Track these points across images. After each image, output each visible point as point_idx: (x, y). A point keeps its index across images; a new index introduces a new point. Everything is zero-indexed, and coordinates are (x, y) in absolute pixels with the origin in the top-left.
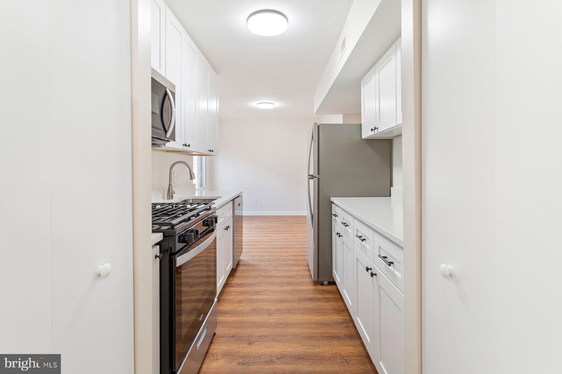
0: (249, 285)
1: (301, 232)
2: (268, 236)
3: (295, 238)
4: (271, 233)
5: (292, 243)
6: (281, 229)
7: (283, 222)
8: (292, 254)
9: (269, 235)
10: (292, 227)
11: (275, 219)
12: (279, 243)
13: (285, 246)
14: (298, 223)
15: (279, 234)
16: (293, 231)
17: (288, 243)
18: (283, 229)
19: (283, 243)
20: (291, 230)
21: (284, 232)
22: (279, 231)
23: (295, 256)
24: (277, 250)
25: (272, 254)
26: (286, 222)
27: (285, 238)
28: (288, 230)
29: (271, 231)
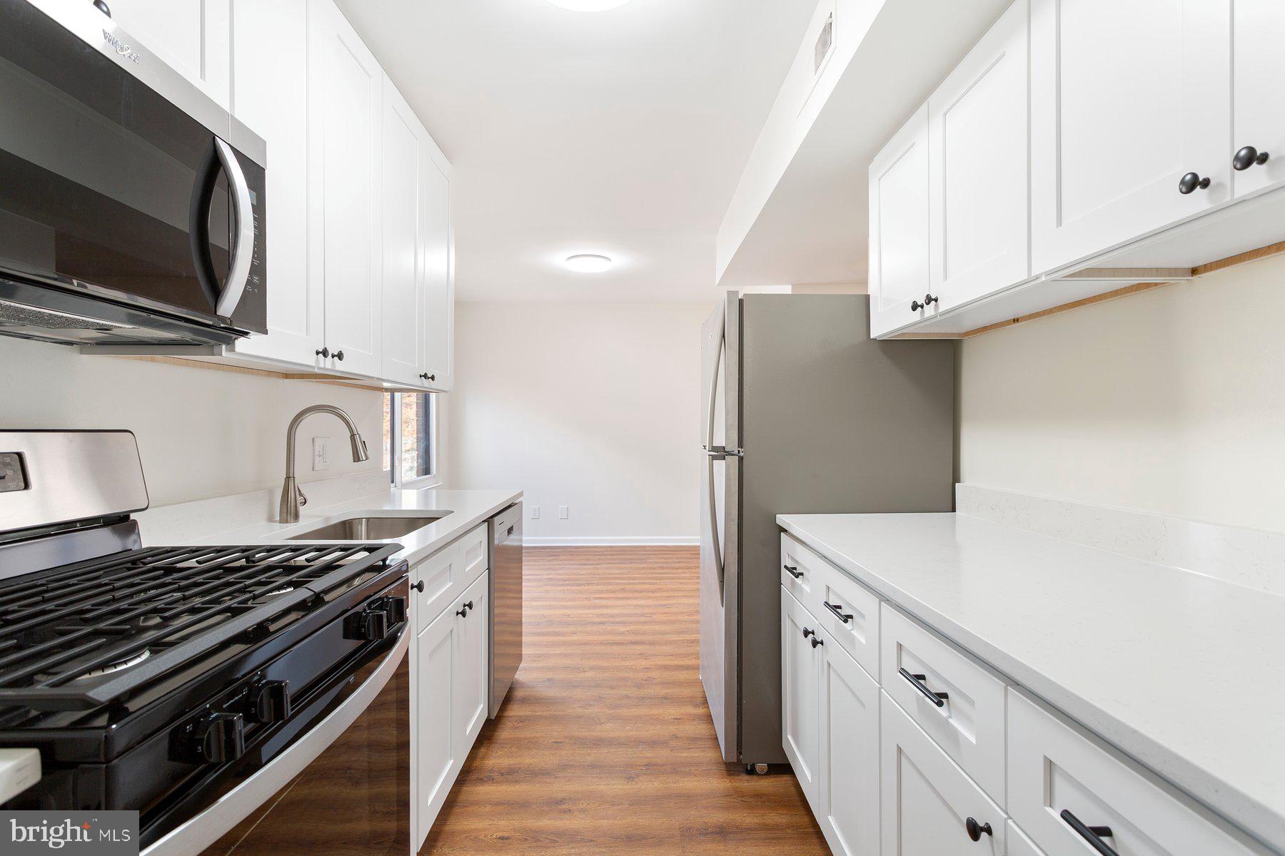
0: (536, 774)
1: (680, 594)
2: (594, 607)
3: (666, 610)
4: (603, 596)
5: (657, 627)
6: (629, 584)
7: (633, 565)
8: (659, 663)
9: (597, 601)
10: (656, 578)
11: (613, 555)
12: (622, 629)
13: (639, 638)
14: (673, 568)
15: (624, 598)
16: (660, 590)
17: (646, 627)
18: (634, 584)
19: (632, 627)
20: (656, 587)
21: (638, 595)
22: (624, 590)
23: (666, 668)
24: (616, 649)
25: (606, 664)
26: (642, 566)
27: (639, 611)
28: (647, 587)
29: (601, 592)
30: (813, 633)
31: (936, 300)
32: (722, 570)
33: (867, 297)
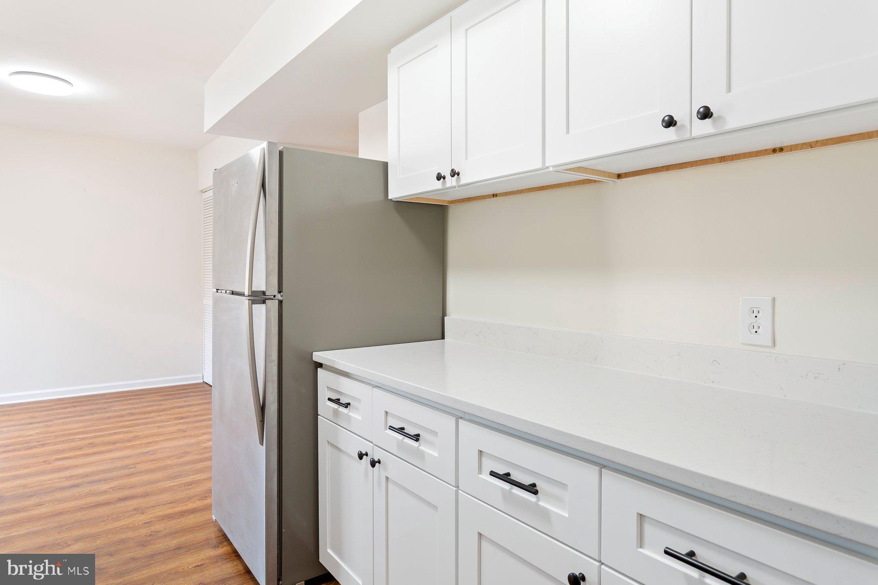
1: (161, 438)
2: (60, 470)
3: (152, 457)
4: (68, 455)
5: (146, 477)
6: (96, 437)
7: (95, 416)
8: (160, 513)
9: (60, 463)
10: (128, 426)
11: (66, 408)
12: (104, 487)
13: (127, 493)
14: (145, 413)
15: (95, 453)
16: (136, 438)
17: (133, 480)
18: (102, 436)
19: (113, 484)
20: (132, 435)
21: (111, 447)
22: (92, 445)
23: (170, 517)
24: (102, 511)
25: (94, 530)
26: (107, 415)
27: (119, 464)
28: (121, 436)
29: (64, 451)
30: (367, 455)
31: (458, 174)
32: (262, 409)
33: (385, 165)
